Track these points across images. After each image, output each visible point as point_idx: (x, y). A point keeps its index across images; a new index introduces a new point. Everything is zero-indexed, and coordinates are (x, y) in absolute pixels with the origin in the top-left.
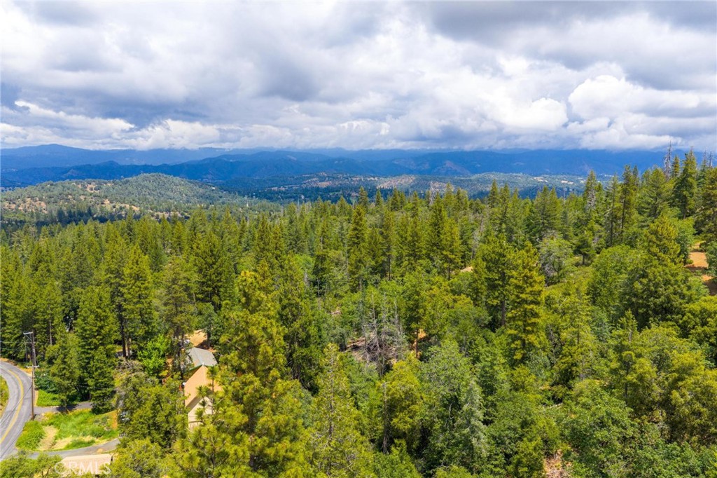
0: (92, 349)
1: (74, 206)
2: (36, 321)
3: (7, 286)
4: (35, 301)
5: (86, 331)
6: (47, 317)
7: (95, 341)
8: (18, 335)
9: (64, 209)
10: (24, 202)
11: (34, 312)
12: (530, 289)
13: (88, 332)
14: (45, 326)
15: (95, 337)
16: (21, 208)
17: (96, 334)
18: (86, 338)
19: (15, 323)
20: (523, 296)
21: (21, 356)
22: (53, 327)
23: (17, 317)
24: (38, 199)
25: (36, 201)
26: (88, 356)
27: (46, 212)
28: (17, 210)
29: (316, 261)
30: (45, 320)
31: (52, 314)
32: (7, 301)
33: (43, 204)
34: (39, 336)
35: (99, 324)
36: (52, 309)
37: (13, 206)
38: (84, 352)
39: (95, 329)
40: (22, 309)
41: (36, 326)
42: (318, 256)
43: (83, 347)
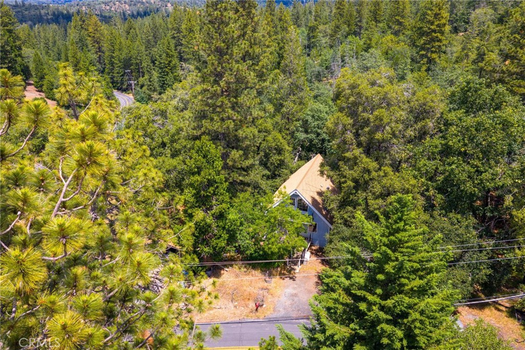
0: (165, 75)
1: (147, 7)
2: (131, 65)
3: (113, 43)
4: (130, 52)
5: (161, 63)
6: (138, 61)
7: (167, 70)
8: (122, 73)
9: (141, 10)
10: (115, 5)
11: (130, 59)
12: (438, 22)
13: (163, 64)
14: (137, 67)
15: (166, 67)
16: (112, 9)
17: (167, 65)
18: (162, 68)
19: (119, 66)
20: (433, 27)
21: (124, 87)
22: (142, 68)
23: (120, 62)
24: (123, 2)
25: (122, 4)
26: (163, 79)
27: (129, 12)
28: (110, 10)
29: (309, 31)
30: (137, 64)
31: (140, 60)
32: (114, 53)
33: (127, 6)
34: (134, 74)
35: (169, 59)
36: (140, 57)
37: (108, 8)
38: (161, 77)
39: (167, 62)
40: (123, 56)
41: (132, 67)
42: (310, 27)
43: (160, 73)
